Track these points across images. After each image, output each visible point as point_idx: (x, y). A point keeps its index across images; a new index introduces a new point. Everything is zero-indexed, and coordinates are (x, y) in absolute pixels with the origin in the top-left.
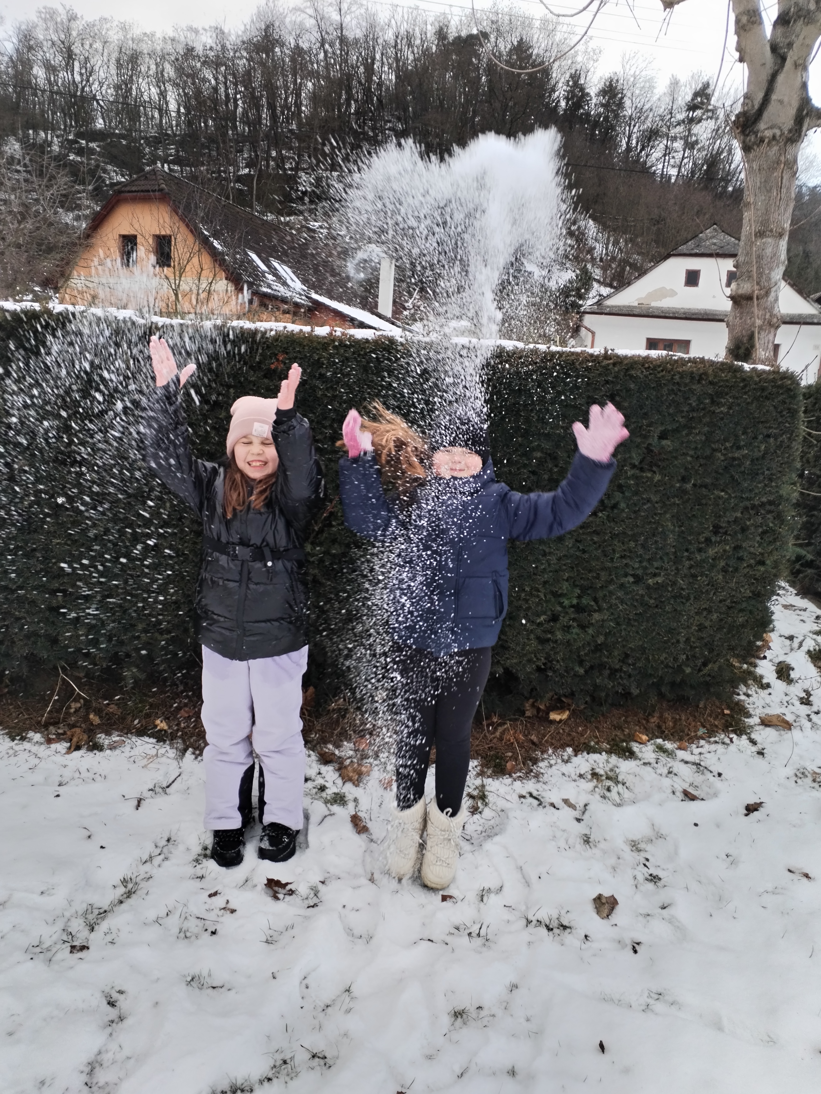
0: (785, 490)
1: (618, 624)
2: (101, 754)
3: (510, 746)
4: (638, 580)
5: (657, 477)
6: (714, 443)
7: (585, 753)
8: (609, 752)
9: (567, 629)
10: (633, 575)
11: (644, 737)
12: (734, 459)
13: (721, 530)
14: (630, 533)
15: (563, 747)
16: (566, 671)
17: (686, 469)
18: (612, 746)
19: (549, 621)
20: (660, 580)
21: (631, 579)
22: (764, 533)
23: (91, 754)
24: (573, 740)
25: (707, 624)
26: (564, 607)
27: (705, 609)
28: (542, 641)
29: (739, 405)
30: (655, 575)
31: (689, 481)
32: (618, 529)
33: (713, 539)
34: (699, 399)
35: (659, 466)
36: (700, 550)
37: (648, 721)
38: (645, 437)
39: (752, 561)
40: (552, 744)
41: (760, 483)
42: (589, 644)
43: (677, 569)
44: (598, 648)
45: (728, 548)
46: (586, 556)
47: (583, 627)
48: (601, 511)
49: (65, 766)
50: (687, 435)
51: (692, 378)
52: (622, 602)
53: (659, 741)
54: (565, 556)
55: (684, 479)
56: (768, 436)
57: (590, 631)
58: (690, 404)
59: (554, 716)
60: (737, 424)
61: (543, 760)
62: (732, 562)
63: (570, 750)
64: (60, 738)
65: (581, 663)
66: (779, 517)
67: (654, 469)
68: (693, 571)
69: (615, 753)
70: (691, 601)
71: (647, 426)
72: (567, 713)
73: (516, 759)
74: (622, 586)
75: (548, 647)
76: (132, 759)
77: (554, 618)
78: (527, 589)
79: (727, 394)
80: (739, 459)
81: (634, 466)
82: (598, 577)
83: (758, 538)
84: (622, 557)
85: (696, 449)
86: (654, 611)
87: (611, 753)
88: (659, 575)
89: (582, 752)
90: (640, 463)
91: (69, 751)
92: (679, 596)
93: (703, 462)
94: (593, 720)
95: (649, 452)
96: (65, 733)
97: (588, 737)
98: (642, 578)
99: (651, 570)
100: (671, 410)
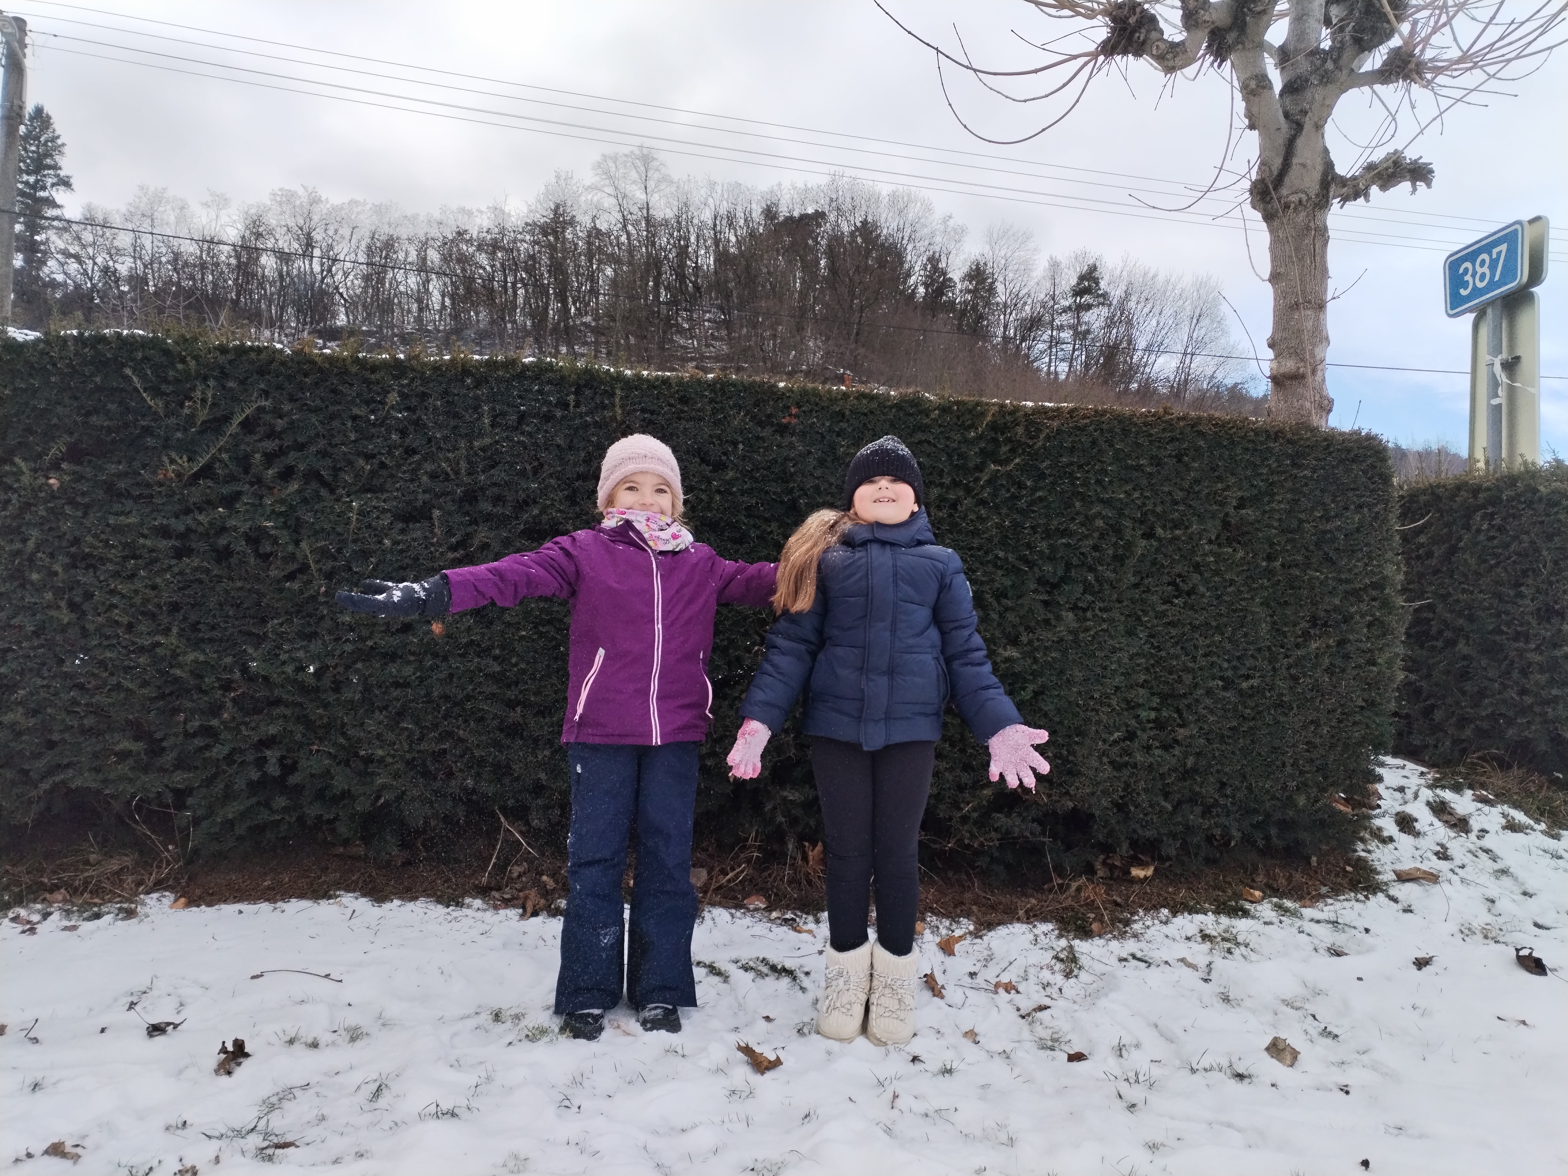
0: (1390, 570)
1: (1208, 740)
3: (1091, 905)
4: (1228, 683)
5: (1241, 554)
6: (1301, 512)
7: (1186, 914)
8: (1217, 912)
9: (1148, 748)
10: (1222, 678)
11: (1258, 893)
12: (1325, 532)
13: (1319, 622)
14: (1214, 624)
15: (1156, 907)
16: (1151, 806)
17: (1272, 545)
18: (1218, 907)
19: (1124, 740)
20: (1255, 682)
21: (1220, 683)
22: (1370, 625)
24: (1166, 899)
25: (1317, 741)
26: (1140, 723)
27: (1312, 722)
28: (1117, 766)
29: (1323, 468)
30: (1248, 677)
31: (1275, 559)
32: (1200, 618)
33: (1312, 632)
34: (1277, 460)
35: (1239, 543)
36: (1298, 646)
37: (1253, 880)
38: (1222, 504)
39: (1362, 661)
40: (1141, 906)
41: (1358, 561)
42: (1175, 770)
43: (1274, 669)
44: (1186, 774)
45: (1331, 641)
46: (1163, 654)
47: (1166, 748)
48: (1177, 597)
50: (1269, 502)
51: (1268, 436)
52: (1212, 712)
53: (1275, 900)
54: (1138, 654)
55: (1270, 558)
56: (1360, 506)
57: (1176, 751)
58: (1269, 466)
59: (1138, 872)
60: (1323, 491)
61: (1135, 921)
62: (1338, 661)
63: (1165, 911)
64: (507, 903)
65: (1166, 795)
66: (1386, 604)
67: (1235, 544)
68: (1293, 671)
69: (1224, 913)
70: (1295, 710)
71: (1224, 490)
72: (1152, 869)
73: (1102, 921)
74: (1209, 692)
75: (1126, 772)
77: (1131, 736)
78: (1096, 696)
79: (1309, 455)
80: (1330, 531)
81: (1210, 542)
82: (1180, 680)
83: (1365, 630)
84: (1206, 655)
85: (1280, 520)
86: (1251, 724)
87: (1219, 913)
88: (1253, 678)
89: (1182, 913)
90: (1217, 538)
91: (523, 916)
92: (1280, 705)
93: (1290, 536)
94: (1183, 880)
95: (1226, 525)
96: (513, 898)
97: (1184, 897)
98: (1233, 682)
99: (1244, 671)
100: (1249, 473)
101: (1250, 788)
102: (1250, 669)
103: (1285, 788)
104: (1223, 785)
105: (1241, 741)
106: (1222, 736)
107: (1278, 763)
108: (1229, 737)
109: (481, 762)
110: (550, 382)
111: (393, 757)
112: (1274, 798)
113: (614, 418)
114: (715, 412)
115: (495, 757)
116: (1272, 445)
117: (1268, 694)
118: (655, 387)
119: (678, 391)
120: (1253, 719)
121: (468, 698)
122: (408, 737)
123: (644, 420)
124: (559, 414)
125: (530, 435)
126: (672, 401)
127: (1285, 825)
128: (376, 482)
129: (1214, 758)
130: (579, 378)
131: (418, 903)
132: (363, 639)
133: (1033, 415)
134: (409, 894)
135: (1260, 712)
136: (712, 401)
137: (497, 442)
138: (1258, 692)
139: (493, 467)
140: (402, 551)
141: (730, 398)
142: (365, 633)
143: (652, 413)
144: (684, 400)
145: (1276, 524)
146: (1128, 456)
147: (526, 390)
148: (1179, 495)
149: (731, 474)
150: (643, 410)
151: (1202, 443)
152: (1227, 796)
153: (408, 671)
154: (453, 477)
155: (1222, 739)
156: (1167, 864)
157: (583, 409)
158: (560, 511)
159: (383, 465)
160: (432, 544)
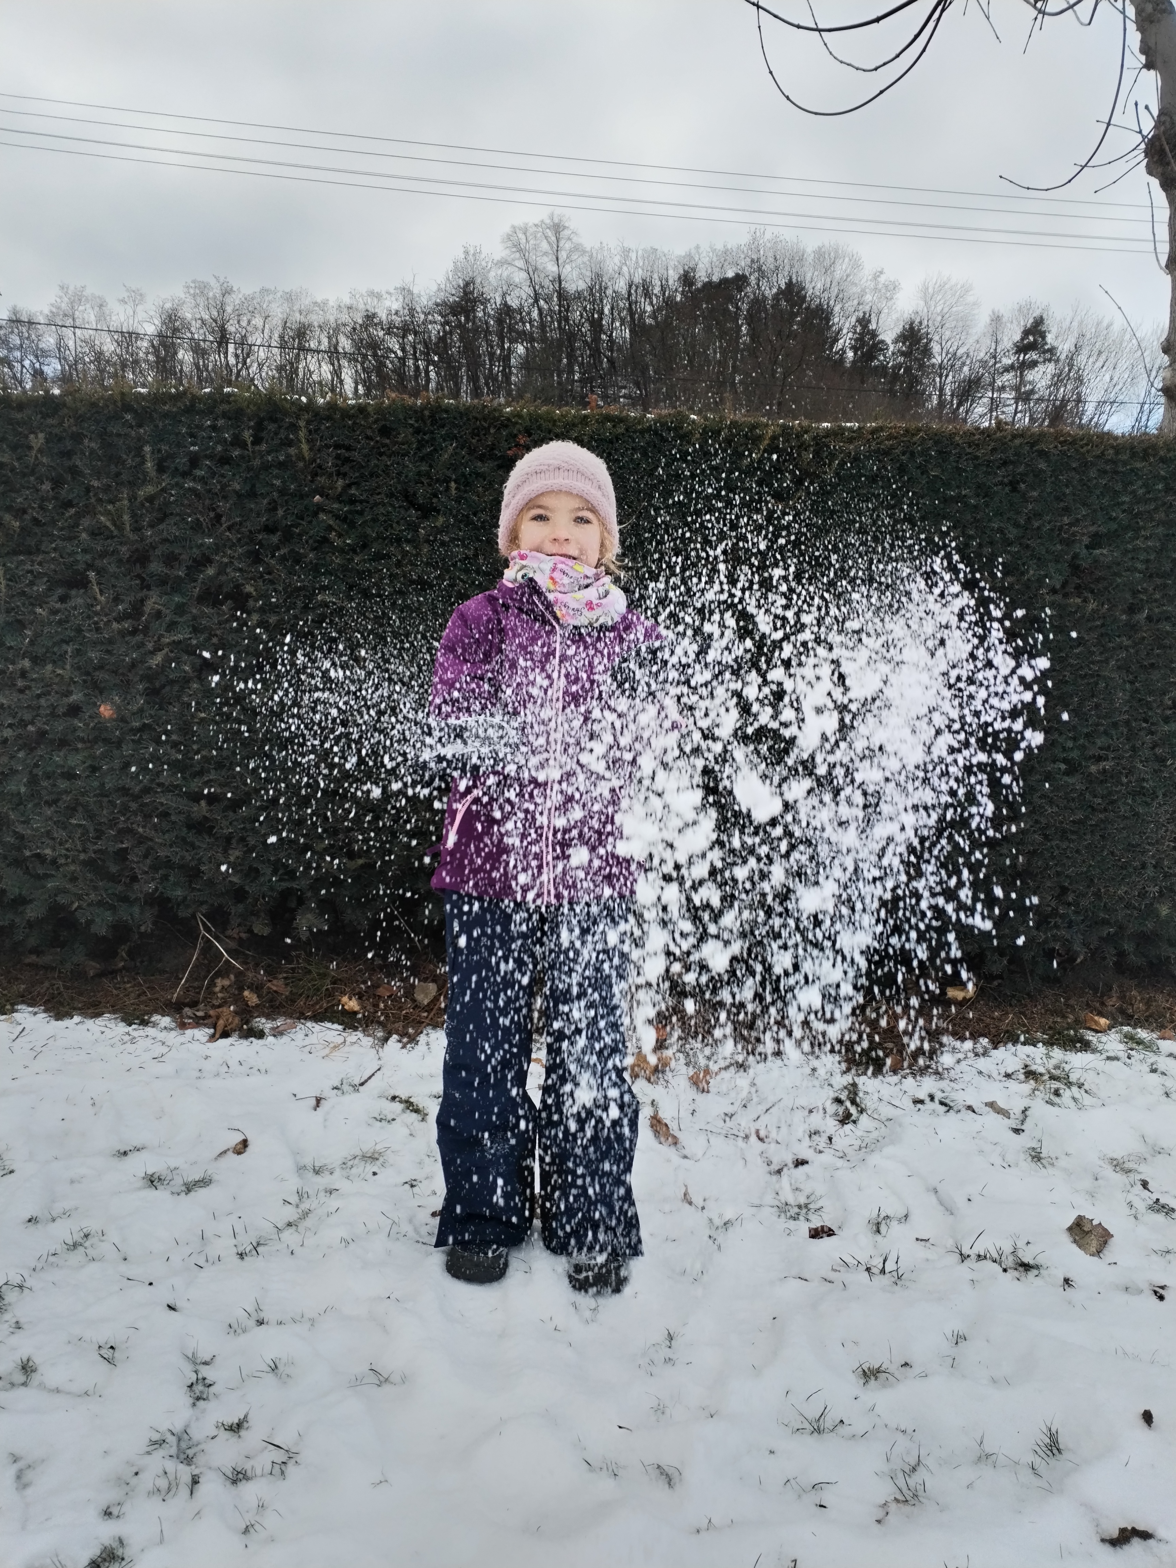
1: (1045, 836)
2: (260, 1042)
4: (1071, 765)
5: (1091, 606)
7: (1010, 1045)
8: (1049, 1044)
10: (1063, 759)
11: (1103, 1021)
15: (974, 1036)
17: (1135, 593)
18: (1051, 1037)
20: (1107, 765)
21: (1061, 765)
23: (245, 1043)
24: (988, 1025)
30: (1099, 759)
31: (1139, 611)
34: (1145, 485)
35: (1092, 589)
36: (1166, 720)
37: (1103, 1004)
38: (1069, 543)
40: (955, 1034)
43: (1134, 749)
44: (1017, 877)
49: (207, 1057)
50: (1133, 539)
51: (1131, 452)
52: (1049, 801)
53: (1126, 1029)
55: (1133, 609)
57: (1004, 850)
58: (1134, 492)
59: (956, 993)
61: (944, 1053)
63: (984, 1041)
64: (199, 1022)
67: (1085, 594)
68: (1159, 751)
69: (1059, 1045)
70: (1160, 800)
71: (1071, 525)
73: (901, 1053)
74: (1047, 776)
76: (308, 1049)
85: (1148, 561)
86: (1102, 816)
87: (1052, 1045)
88: (1106, 759)
89: (1005, 1044)
90: (1064, 585)
91: (213, 1038)
92: (1141, 792)
93: (1159, 581)
94: (1014, 1002)
95: (1075, 568)
96: (207, 1016)
97: (1012, 1024)
98: (1080, 765)
99: (1093, 751)
100: (1105, 501)
101: (1098, 895)
102: (1101, 749)
103: (1143, 894)
104: (1064, 890)
105: (1088, 837)
106: (1064, 831)
107: (1136, 864)
108: (1073, 832)
109: (168, 864)
110: (225, 415)
111: (67, 857)
112: (1128, 906)
113: (300, 457)
114: (421, 445)
115: (183, 858)
116: (1138, 465)
117: (1125, 780)
118: (350, 417)
119: (376, 421)
120: (1105, 810)
121: (147, 790)
122: (83, 835)
123: (338, 457)
124: (236, 453)
125: (202, 480)
126: (369, 433)
127: (1144, 939)
128: (31, 542)
129: (1053, 857)
130: (259, 409)
131: (100, 1021)
132: (23, 724)
133: (826, 437)
134: (93, 1010)
135: (1113, 802)
136: (417, 431)
137: (164, 490)
138: (1112, 777)
139: (161, 520)
140: (60, 622)
141: (443, 426)
142: (27, 717)
143: (348, 448)
144: (385, 431)
145: (1139, 566)
146: (947, 485)
147: (197, 426)
148: (1012, 533)
149: (441, 520)
150: (337, 446)
151: (1042, 465)
152: (1069, 904)
153: (76, 761)
154: (116, 533)
155: (1064, 834)
156: (996, 983)
157: (264, 447)
158: (240, 570)
159: (36, 521)
160: (97, 614)
